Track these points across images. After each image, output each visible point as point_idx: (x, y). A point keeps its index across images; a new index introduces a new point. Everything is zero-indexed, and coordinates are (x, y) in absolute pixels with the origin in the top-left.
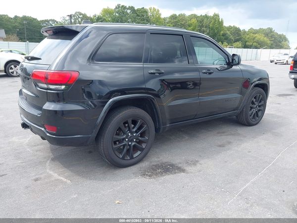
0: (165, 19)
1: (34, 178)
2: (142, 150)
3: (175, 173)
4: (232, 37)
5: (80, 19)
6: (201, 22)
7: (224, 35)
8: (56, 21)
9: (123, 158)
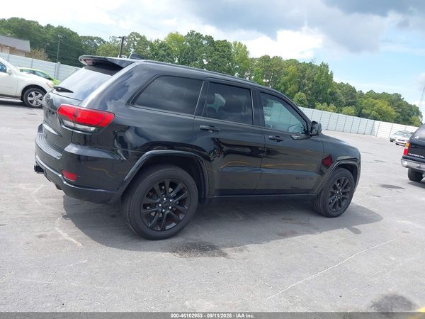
0: (253, 60)
1: (38, 234)
2: (178, 222)
3: (214, 256)
4: (343, 99)
5: (136, 43)
6: (302, 72)
7: (332, 94)
8: (103, 40)
9: (152, 228)
